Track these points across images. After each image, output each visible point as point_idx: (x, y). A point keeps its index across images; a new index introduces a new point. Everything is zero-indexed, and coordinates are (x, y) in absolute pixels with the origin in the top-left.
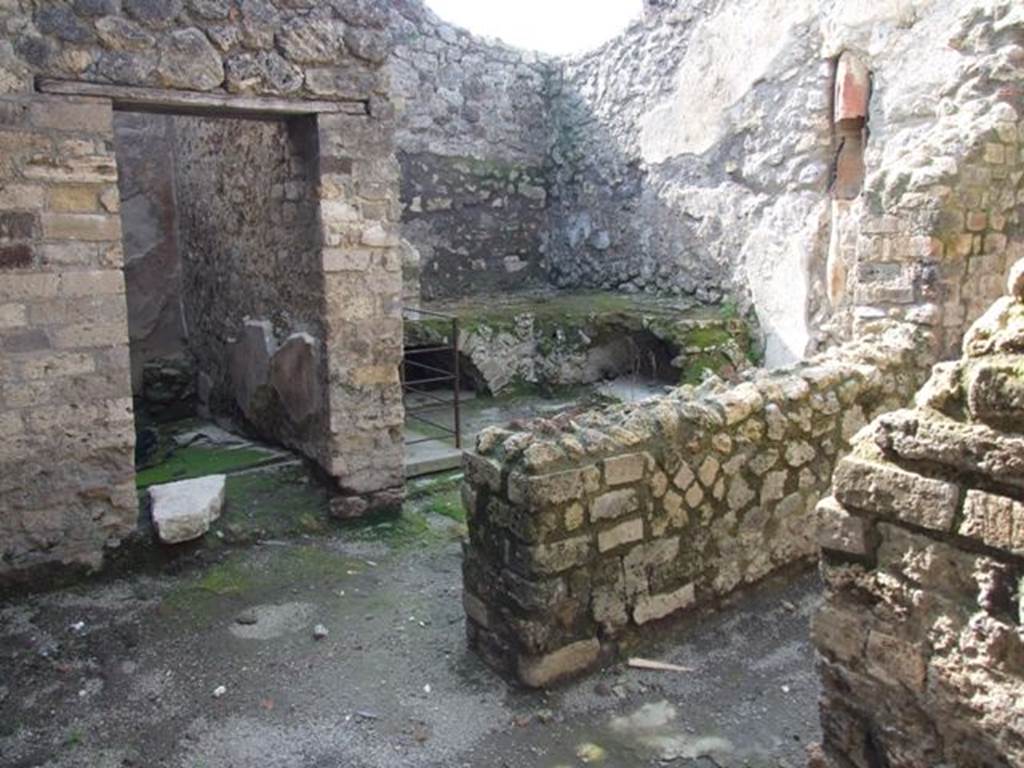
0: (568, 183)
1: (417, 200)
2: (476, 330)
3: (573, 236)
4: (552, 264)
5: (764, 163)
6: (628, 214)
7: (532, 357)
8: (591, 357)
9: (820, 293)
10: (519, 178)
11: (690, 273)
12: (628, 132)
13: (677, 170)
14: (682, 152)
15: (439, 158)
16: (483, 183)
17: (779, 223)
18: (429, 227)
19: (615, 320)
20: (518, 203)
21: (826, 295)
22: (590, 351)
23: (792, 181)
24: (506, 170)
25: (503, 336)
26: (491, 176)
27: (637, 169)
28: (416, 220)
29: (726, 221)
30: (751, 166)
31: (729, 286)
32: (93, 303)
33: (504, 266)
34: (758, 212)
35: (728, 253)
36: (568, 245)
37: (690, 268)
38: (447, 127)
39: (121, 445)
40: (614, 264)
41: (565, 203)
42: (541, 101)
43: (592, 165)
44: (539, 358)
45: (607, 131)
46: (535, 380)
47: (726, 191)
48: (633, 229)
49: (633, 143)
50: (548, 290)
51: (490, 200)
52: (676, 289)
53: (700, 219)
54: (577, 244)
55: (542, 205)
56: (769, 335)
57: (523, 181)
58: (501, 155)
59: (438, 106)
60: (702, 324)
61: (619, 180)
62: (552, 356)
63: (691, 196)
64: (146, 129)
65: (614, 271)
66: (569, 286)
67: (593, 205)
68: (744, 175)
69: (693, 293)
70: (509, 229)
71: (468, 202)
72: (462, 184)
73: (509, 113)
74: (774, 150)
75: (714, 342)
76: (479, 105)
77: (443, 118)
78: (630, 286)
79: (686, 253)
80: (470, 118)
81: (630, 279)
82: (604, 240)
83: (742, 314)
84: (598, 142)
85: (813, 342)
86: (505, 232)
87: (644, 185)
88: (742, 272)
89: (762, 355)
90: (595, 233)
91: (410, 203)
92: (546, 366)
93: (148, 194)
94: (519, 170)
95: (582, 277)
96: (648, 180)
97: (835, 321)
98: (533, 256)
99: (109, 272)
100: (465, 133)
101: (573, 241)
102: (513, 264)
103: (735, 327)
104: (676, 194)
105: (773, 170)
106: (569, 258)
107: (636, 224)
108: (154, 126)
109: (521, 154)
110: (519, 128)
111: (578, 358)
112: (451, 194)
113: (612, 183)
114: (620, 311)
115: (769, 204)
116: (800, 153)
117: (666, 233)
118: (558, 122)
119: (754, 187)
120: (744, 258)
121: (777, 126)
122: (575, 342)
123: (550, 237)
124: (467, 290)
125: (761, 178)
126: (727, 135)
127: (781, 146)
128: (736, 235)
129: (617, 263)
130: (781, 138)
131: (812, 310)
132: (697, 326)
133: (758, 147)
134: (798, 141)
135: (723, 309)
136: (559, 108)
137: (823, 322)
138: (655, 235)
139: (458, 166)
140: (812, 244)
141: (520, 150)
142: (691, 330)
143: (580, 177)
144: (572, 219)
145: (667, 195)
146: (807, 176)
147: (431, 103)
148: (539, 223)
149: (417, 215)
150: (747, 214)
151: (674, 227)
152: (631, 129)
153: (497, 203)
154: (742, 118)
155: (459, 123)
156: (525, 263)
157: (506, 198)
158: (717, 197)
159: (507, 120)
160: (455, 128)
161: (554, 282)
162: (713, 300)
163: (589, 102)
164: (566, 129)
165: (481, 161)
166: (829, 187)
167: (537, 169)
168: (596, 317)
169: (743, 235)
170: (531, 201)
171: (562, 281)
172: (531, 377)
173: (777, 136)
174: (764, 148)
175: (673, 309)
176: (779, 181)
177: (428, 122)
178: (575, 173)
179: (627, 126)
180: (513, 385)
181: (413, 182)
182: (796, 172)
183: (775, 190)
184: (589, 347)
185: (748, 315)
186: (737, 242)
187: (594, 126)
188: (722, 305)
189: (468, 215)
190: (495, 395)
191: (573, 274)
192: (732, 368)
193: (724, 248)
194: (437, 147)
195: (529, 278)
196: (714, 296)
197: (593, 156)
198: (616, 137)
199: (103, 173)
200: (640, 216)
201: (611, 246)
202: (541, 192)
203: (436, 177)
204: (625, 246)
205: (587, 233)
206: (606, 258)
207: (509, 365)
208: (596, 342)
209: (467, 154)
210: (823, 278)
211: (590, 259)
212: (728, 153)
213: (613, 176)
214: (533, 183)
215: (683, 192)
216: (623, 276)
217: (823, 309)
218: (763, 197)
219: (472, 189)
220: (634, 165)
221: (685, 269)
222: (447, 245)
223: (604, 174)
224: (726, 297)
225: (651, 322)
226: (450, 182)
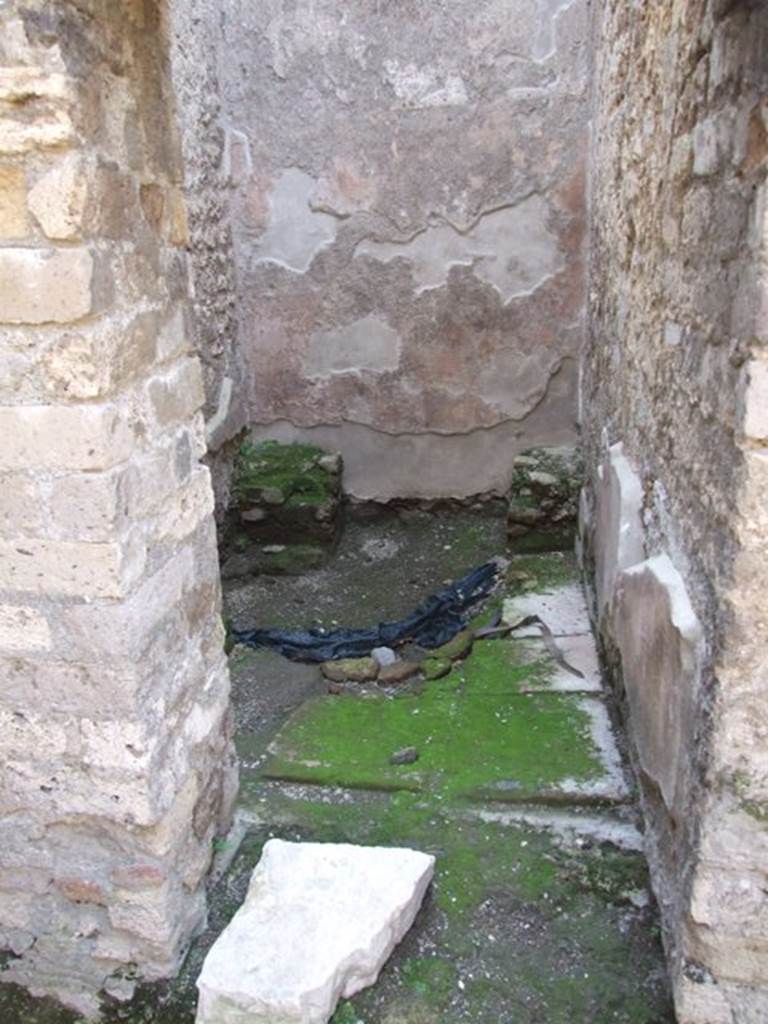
32: (31, 491)
39: (120, 818)
64: (553, 85)
93: (547, 195)
99: (60, 409)
108: (568, 77)
199: (31, 119)
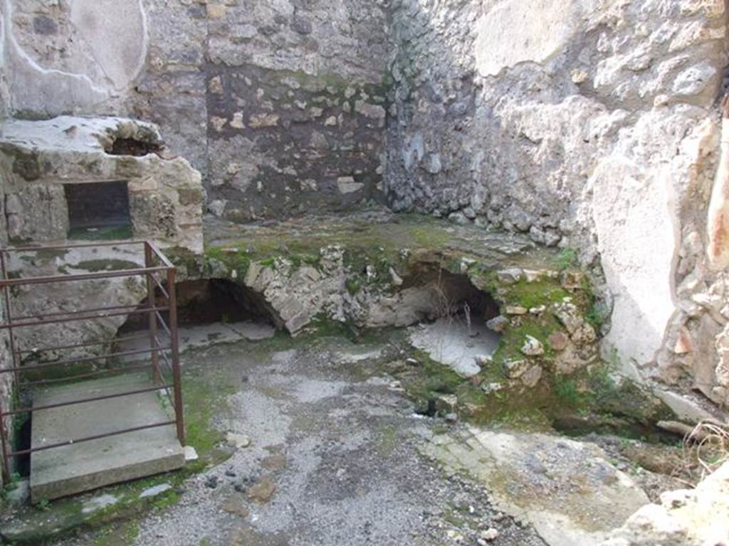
0: (405, 101)
1: (239, 116)
2: (272, 262)
3: (408, 157)
4: (389, 187)
5: (624, 69)
6: (460, 135)
7: (341, 293)
8: (406, 299)
9: (696, 249)
10: (357, 95)
11: (524, 207)
12: (463, 41)
13: (514, 82)
14: (520, 60)
15: (265, 71)
16: (314, 100)
17: (639, 149)
18: (253, 144)
19: (433, 259)
20: (354, 122)
21: (704, 253)
22: (404, 291)
23: (662, 91)
24: (341, 87)
25: (305, 270)
26: (324, 92)
27: (471, 83)
28: (238, 136)
29: (570, 145)
30: (605, 74)
31: (569, 227)
33: (336, 187)
34: (612, 135)
35: (570, 186)
36: (403, 166)
37: (525, 201)
38: (274, 38)
40: (445, 190)
41: (402, 123)
42: (382, 14)
43: (427, 80)
44: (347, 295)
45: (442, 41)
46: (343, 320)
47: (572, 107)
48: (464, 152)
49: (467, 53)
50: (383, 213)
51: (323, 117)
52: (508, 225)
53: (538, 143)
54: (411, 167)
55: (381, 124)
56: (618, 295)
57: (361, 98)
58: (336, 71)
59: (263, 14)
60: (531, 275)
61: (453, 96)
62: (360, 295)
63: (529, 113)
65: (444, 198)
66: (403, 210)
67: (426, 125)
68: (596, 86)
69: (527, 231)
70: (342, 148)
71: (297, 119)
72: (291, 100)
73: (346, 26)
74: (638, 51)
75: (544, 300)
76: (311, 15)
77: (269, 28)
78: (460, 217)
79: (520, 183)
80: (301, 30)
81: (460, 208)
82: (436, 164)
83: (584, 265)
84: (434, 55)
85: (681, 315)
86: (338, 151)
87: (478, 100)
88: (586, 212)
89: (608, 319)
90: (427, 156)
91: (231, 118)
92: (353, 307)
94: (356, 86)
95: (415, 202)
96: (482, 95)
97: (715, 292)
98: (369, 177)
100: (295, 46)
101: (407, 164)
102: (347, 185)
103: (574, 282)
104: (511, 112)
105: (635, 77)
106: (404, 180)
107: (467, 147)
109: (358, 70)
110: (356, 42)
111: (389, 300)
112: (278, 109)
113: (445, 100)
114: (438, 249)
115: (626, 123)
116: (677, 52)
117: (499, 157)
118: (398, 35)
119: (607, 100)
120: (590, 193)
121: (644, 16)
122: (385, 281)
123: (388, 157)
124: (293, 212)
125: (618, 89)
126: (576, 34)
127: (648, 44)
128: (581, 163)
129: (447, 189)
130: (650, 32)
131: (681, 271)
132: (523, 278)
133: (615, 48)
134: (675, 34)
135: (560, 256)
136: (399, 22)
137: (697, 290)
138: (487, 159)
139: (286, 81)
140: (688, 180)
141: (357, 66)
142: (516, 283)
143: (415, 94)
144: (407, 141)
145: (502, 113)
146: (684, 85)
147: (255, 12)
148: (378, 143)
149: (237, 131)
150: (596, 137)
151: (507, 150)
152: (467, 36)
153: (331, 121)
154: (597, 10)
155: (289, 35)
156: (361, 184)
157: (340, 117)
158: (559, 115)
159: (344, 33)
160: (283, 39)
161: (390, 205)
162: (549, 242)
163: (426, 11)
164: (406, 43)
165: (312, 76)
166: (717, 101)
167: (376, 87)
168: (409, 254)
169: (590, 163)
170: (369, 119)
171: (397, 205)
172: (339, 316)
173: (644, 30)
174: (622, 50)
175: (498, 251)
176: (642, 93)
177: (251, 32)
178: (411, 91)
179: (462, 33)
180: (317, 324)
181: (233, 95)
182: (669, 79)
183: (636, 104)
184: (402, 287)
185: (591, 266)
186: (582, 172)
187: (430, 36)
188: (559, 250)
189: (297, 132)
190: (294, 336)
191: (407, 198)
192: (565, 336)
193: (565, 179)
194: (262, 59)
195: (364, 200)
196: (550, 237)
197: (429, 71)
198: (452, 46)
200: (472, 137)
201: (442, 170)
202: (379, 111)
203: (261, 92)
204: (455, 172)
205: (420, 155)
206: (438, 183)
207: (312, 302)
208: (408, 283)
209: (297, 68)
210: (701, 227)
211: (423, 184)
212: (575, 59)
213: (447, 91)
214: (371, 101)
215: (519, 109)
216: (454, 205)
217: (698, 272)
218: (619, 115)
219: (302, 105)
220: (467, 78)
221: (518, 202)
222: (273, 164)
223: (438, 89)
224: (565, 240)
225: (470, 266)
226: (277, 98)
